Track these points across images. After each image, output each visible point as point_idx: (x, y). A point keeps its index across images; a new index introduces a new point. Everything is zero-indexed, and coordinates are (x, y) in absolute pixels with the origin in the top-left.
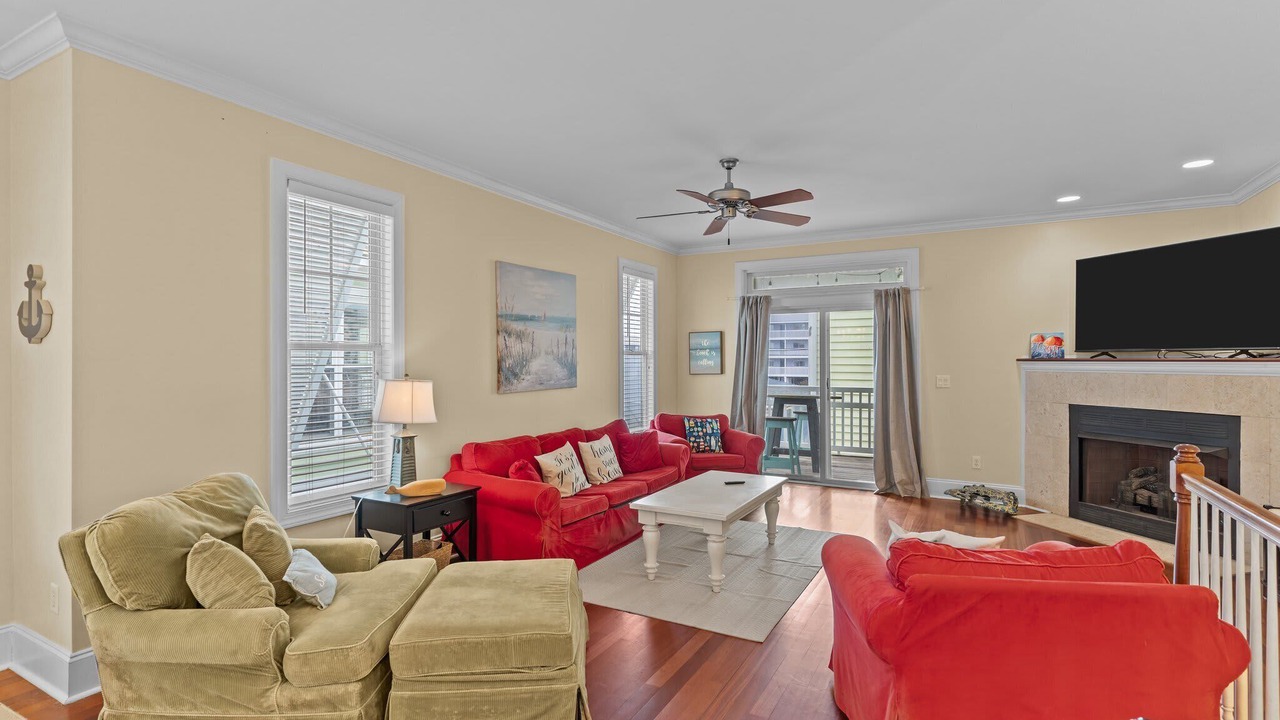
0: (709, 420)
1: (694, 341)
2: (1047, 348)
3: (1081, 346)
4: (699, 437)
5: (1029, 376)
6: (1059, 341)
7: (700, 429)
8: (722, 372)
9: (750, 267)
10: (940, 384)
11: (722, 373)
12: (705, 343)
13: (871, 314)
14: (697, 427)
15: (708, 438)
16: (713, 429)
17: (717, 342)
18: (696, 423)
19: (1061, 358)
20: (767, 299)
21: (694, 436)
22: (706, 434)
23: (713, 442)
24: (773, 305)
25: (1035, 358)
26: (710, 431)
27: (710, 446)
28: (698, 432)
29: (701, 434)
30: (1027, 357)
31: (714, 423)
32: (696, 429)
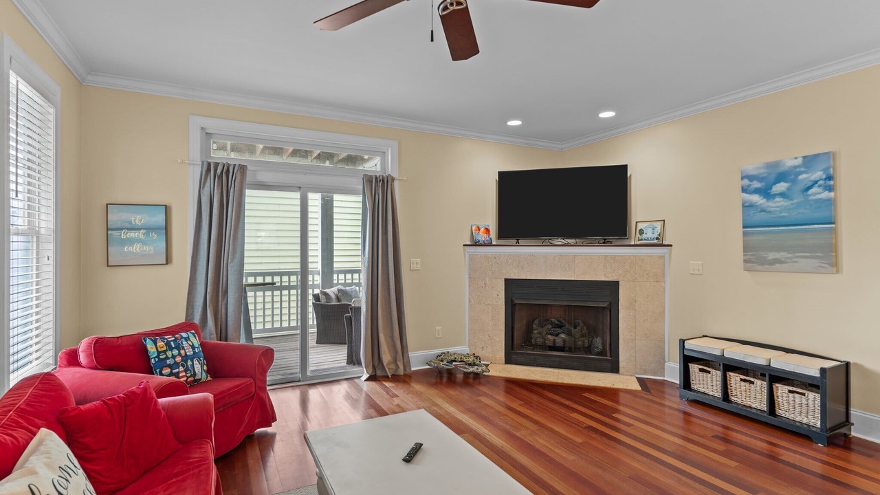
0: (184, 335)
1: (115, 217)
2: (482, 237)
3: (501, 235)
4: (177, 365)
5: (472, 258)
6: (487, 231)
7: (175, 352)
8: (168, 260)
9: (212, 124)
10: (414, 267)
11: (167, 263)
12: (138, 219)
13: (360, 198)
14: (171, 349)
15: (189, 363)
16: (193, 347)
17: (160, 219)
18: (168, 344)
19: (490, 244)
20: (243, 168)
21: (170, 366)
22: (185, 358)
23: (197, 367)
24: (249, 178)
25: (476, 244)
26: (190, 352)
27: (195, 374)
28: (174, 357)
29: (178, 359)
30: (469, 243)
31: (192, 338)
32: (169, 354)
